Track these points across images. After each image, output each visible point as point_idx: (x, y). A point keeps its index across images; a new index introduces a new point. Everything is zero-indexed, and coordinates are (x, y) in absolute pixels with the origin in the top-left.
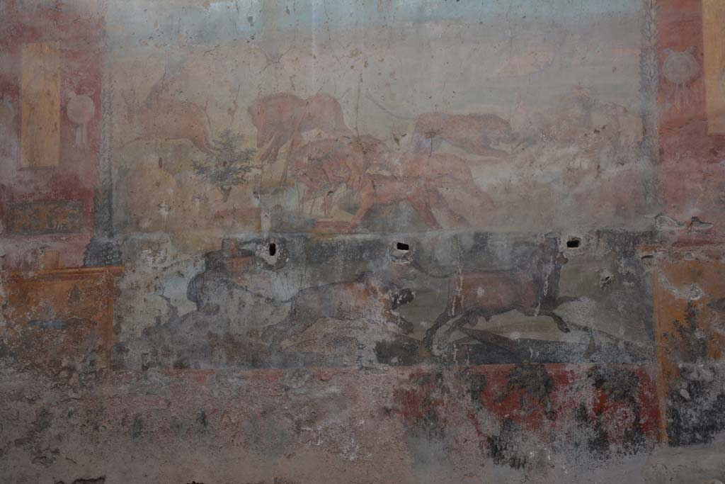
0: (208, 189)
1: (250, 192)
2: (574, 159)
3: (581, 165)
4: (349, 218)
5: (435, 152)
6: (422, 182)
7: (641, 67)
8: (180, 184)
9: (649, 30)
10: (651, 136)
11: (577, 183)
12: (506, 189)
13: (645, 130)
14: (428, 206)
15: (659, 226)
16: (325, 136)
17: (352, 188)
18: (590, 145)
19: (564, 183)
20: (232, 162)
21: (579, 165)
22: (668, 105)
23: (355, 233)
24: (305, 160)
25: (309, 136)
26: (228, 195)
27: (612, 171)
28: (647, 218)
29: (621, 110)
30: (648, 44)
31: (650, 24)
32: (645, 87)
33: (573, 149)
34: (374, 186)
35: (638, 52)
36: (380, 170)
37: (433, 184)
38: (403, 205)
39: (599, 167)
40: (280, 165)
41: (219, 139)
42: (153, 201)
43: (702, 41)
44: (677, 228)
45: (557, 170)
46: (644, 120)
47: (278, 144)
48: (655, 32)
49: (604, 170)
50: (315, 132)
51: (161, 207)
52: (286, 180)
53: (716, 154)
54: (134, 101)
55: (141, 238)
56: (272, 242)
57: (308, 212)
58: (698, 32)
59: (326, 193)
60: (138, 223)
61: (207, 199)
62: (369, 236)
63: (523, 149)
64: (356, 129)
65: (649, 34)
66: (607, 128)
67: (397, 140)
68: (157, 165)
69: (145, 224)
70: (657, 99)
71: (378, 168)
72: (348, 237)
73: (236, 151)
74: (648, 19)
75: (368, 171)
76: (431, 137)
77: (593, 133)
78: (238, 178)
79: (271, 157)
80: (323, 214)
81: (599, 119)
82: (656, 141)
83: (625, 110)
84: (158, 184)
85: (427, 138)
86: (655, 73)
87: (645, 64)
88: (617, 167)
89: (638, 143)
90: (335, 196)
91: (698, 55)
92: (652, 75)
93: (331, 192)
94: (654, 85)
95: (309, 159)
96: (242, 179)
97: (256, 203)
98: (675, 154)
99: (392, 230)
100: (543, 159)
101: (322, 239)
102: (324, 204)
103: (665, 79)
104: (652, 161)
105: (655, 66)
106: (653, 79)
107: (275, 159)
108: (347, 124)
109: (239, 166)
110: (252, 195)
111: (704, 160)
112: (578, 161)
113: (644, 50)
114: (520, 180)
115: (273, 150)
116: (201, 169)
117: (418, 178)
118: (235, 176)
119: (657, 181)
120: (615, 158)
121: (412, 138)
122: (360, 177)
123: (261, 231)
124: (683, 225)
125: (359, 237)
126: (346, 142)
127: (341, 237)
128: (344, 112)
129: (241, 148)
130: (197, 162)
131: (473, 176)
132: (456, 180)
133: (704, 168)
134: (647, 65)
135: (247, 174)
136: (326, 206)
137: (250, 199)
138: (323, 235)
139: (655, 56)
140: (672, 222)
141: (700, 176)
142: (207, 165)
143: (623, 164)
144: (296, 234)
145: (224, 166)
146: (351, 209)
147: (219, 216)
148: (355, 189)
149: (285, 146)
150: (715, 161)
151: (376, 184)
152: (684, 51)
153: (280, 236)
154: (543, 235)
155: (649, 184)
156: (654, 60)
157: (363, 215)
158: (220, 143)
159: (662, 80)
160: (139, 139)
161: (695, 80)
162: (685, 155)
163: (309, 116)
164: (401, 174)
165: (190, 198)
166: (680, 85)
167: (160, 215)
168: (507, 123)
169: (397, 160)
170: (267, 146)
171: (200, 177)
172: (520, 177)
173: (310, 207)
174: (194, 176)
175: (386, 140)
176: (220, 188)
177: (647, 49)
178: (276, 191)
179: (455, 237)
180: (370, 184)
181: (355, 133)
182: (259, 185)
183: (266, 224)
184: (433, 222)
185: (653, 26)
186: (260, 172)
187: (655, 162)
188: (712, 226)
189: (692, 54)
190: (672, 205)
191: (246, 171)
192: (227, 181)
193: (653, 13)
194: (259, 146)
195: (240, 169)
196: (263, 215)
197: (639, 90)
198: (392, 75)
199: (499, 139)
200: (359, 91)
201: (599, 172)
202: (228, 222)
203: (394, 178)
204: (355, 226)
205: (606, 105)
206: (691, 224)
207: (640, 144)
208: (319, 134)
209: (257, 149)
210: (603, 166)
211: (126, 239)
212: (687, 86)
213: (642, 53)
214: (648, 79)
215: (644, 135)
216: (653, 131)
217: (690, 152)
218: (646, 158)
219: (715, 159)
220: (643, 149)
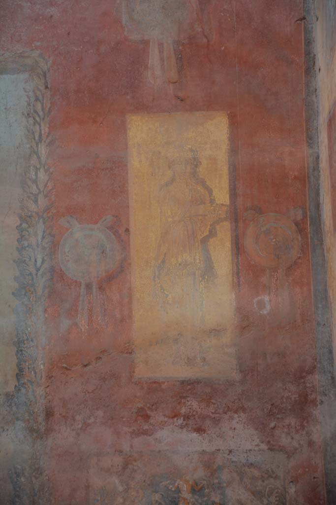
7: (20, 250)
9: (35, 182)
10: (32, 382)
13: (21, 370)
22: (65, 323)
30: (33, 207)
31: (37, 170)
32: (24, 289)
35: (13, 221)
43: (128, 207)
46: (20, 351)
48: (45, 186)
53: (147, 417)
58: (120, 190)
65: (34, 189)
70: (45, 311)
74: (34, 161)
82: (40, 391)
86: (43, 263)
87: (26, 243)
89: (7, 395)
91: (120, 230)
92: (38, 265)
94: (41, 283)
98: (74, 419)
103: (62, 275)
104: (31, 430)
105: (44, 249)
106: (40, 273)
111: (126, 429)
113: (26, 219)
119: (39, 471)
133: (126, 447)
134: (29, 246)
139: (44, 231)
141: (118, 460)
150: (145, 433)
152: (96, 223)
156: (43, 238)
159: (57, 274)
162: (92, 420)
166: (88, 287)
177: (30, 217)
185: (42, 176)
187: (36, 434)
189: (111, 228)
193: (43, 150)
197: (13, 294)
207: (9, 397)
212: (101, 288)
213: (21, 224)
214: (31, 274)
215: (18, 380)
216: (35, 373)
217: (100, 413)
218: (20, 424)
219: (146, 427)
220: (14, 408)
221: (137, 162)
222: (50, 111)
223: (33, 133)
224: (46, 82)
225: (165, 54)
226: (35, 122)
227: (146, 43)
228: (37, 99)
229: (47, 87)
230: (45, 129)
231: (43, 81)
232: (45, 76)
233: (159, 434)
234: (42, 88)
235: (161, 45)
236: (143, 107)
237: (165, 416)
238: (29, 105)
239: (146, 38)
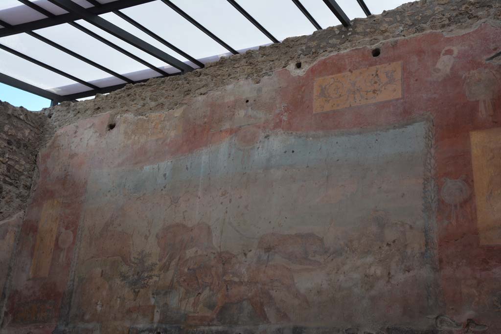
0: (126, 292)
1: (150, 292)
2: (370, 267)
3: (375, 272)
4: (209, 314)
5: (270, 263)
6: (260, 286)
7: (424, 192)
8: (111, 288)
9: (430, 164)
10: (432, 248)
11: (372, 287)
12: (318, 292)
13: (427, 243)
14: (262, 304)
15: (440, 326)
16: (200, 252)
17: (213, 291)
18: (382, 256)
19: (362, 286)
20: (142, 272)
21: (373, 272)
22: (446, 222)
23: (212, 325)
24: (186, 270)
25: (190, 253)
26: (137, 295)
27: (400, 277)
28: (429, 318)
29: (408, 227)
30: (429, 174)
31: (430, 159)
32: (427, 208)
33: (369, 259)
34: (227, 289)
35: (421, 181)
36: (232, 277)
37: (267, 287)
38: (245, 303)
39: (389, 274)
40: (171, 273)
41: (137, 257)
42: (94, 300)
43: (472, 171)
44: (455, 329)
45: (356, 276)
46: (426, 235)
47: (171, 258)
48: (434, 165)
49: (393, 276)
50: (194, 249)
51: (98, 304)
52: (172, 285)
53: (488, 263)
54: (94, 233)
55: (83, 326)
56: (159, 331)
57: (183, 308)
58: (468, 164)
59: (197, 294)
60: (83, 315)
61: (125, 298)
62: (220, 328)
63: (332, 260)
64: (220, 247)
65: (430, 167)
66: (396, 242)
67: (245, 255)
68: (100, 275)
69: (87, 317)
70: (437, 217)
71: (231, 275)
72: (207, 328)
73: (146, 264)
74: (429, 156)
75: (224, 278)
76: (269, 251)
77: (385, 246)
78: (144, 283)
79: (165, 268)
80: (192, 310)
81: (390, 235)
82: (436, 252)
83: (411, 227)
84: (98, 288)
85: (265, 252)
86: (435, 196)
87: (427, 190)
88: (403, 274)
89: (422, 253)
90: (202, 297)
91: (469, 181)
92: (432, 198)
93: (199, 293)
94: (434, 206)
95: (188, 269)
96: (147, 284)
97: (153, 301)
98: (452, 263)
99: (236, 324)
100: (346, 268)
101: (190, 330)
102: (194, 303)
103: (443, 202)
104: (433, 268)
105: (435, 191)
106: (433, 202)
107: (168, 270)
108: (214, 243)
109: (146, 275)
110: (151, 296)
111: (478, 268)
112: (373, 269)
113: (426, 180)
114: (329, 284)
115: (167, 263)
116: (124, 277)
117: (257, 282)
118: (143, 282)
119: (438, 286)
120: (403, 266)
121: (255, 253)
122: (219, 283)
123: (153, 323)
124: (460, 326)
125: (214, 328)
126: (212, 256)
127: (202, 328)
128: (214, 235)
129: (149, 263)
130: (123, 272)
131: (296, 281)
132: (283, 284)
133: (478, 275)
134: (428, 190)
135: (151, 280)
136: (195, 304)
137: (149, 299)
138: (191, 326)
139: (434, 184)
140: (451, 323)
141: (475, 282)
142: (128, 274)
143: (409, 272)
144: (174, 325)
145: (138, 275)
146: (211, 307)
147: (130, 311)
148: (215, 291)
149: (175, 260)
150: (487, 269)
151: (228, 287)
152: (457, 179)
153: (164, 326)
154: (344, 331)
155: (431, 289)
156: (434, 187)
157: (218, 311)
158: (138, 258)
159: (441, 202)
160: (93, 257)
161: (468, 201)
162: (461, 264)
163: (192, 238)
164: (246, 280)
165: (115, 297)
166: (456, 206)
167: (96, 310)
168: (321, 240)
169: (244, 270)
170: (164, 261)
171: (123, 283)
172: (329, 282)
173: (185, 305)
174: (119, 283)
175: (238, 255)
176: (133, 291)
177: (428, 178)
178: (166, 294)
179: (279, 330)
180: (225, 287)
181: (219, 250)
182: (155, 289)
183: (157, 317)
184: (265, 318)
185: (433, 161)
186: (157, 279)
187: (436, 270)
188: (487, 328)
189: (464, 180)
190: (451, 308)
191: (150, 279)
192: (137, 286)
193: (433, 151)
194: (160, 260)
195: (146, 277)
196: (155, 311)
197: (422, 211)
198: (246, 207)
199: (315, 252)
200: (224, 220)
201: (389, 278)
202: (134, 316)
203: (241, 283)
204: (212, 320)
205: (396, 223)
206: (468, 325)
207: (423, 254)
208: (197, 251)
209: (158, 262)
210: (392, 273)
211: (74, 327)
212: (461, 207)
213: (424, 182)
214: (429, 202)
215: (426, 247)
216: (434, 244)
217: (465, 261)
218: (428, 266)
219: (487, 267)
220: (425, 259)
221: (475, 151)
222: (435, 135)
223: (428, 145)
224: (433, 124)
225: (487, 105)
226: (429, 140)
227: (478, 102)
228: (429, 131)
229: (433, 126)
230: (433, 142)
231: (432, 123)
232: (433, 121)
233: (494, 270)
234: (432, 126)
235: (484, 101)
236: (476, 128)
237: (496, 262)
238: (426, 133)
239: (478, 99)
